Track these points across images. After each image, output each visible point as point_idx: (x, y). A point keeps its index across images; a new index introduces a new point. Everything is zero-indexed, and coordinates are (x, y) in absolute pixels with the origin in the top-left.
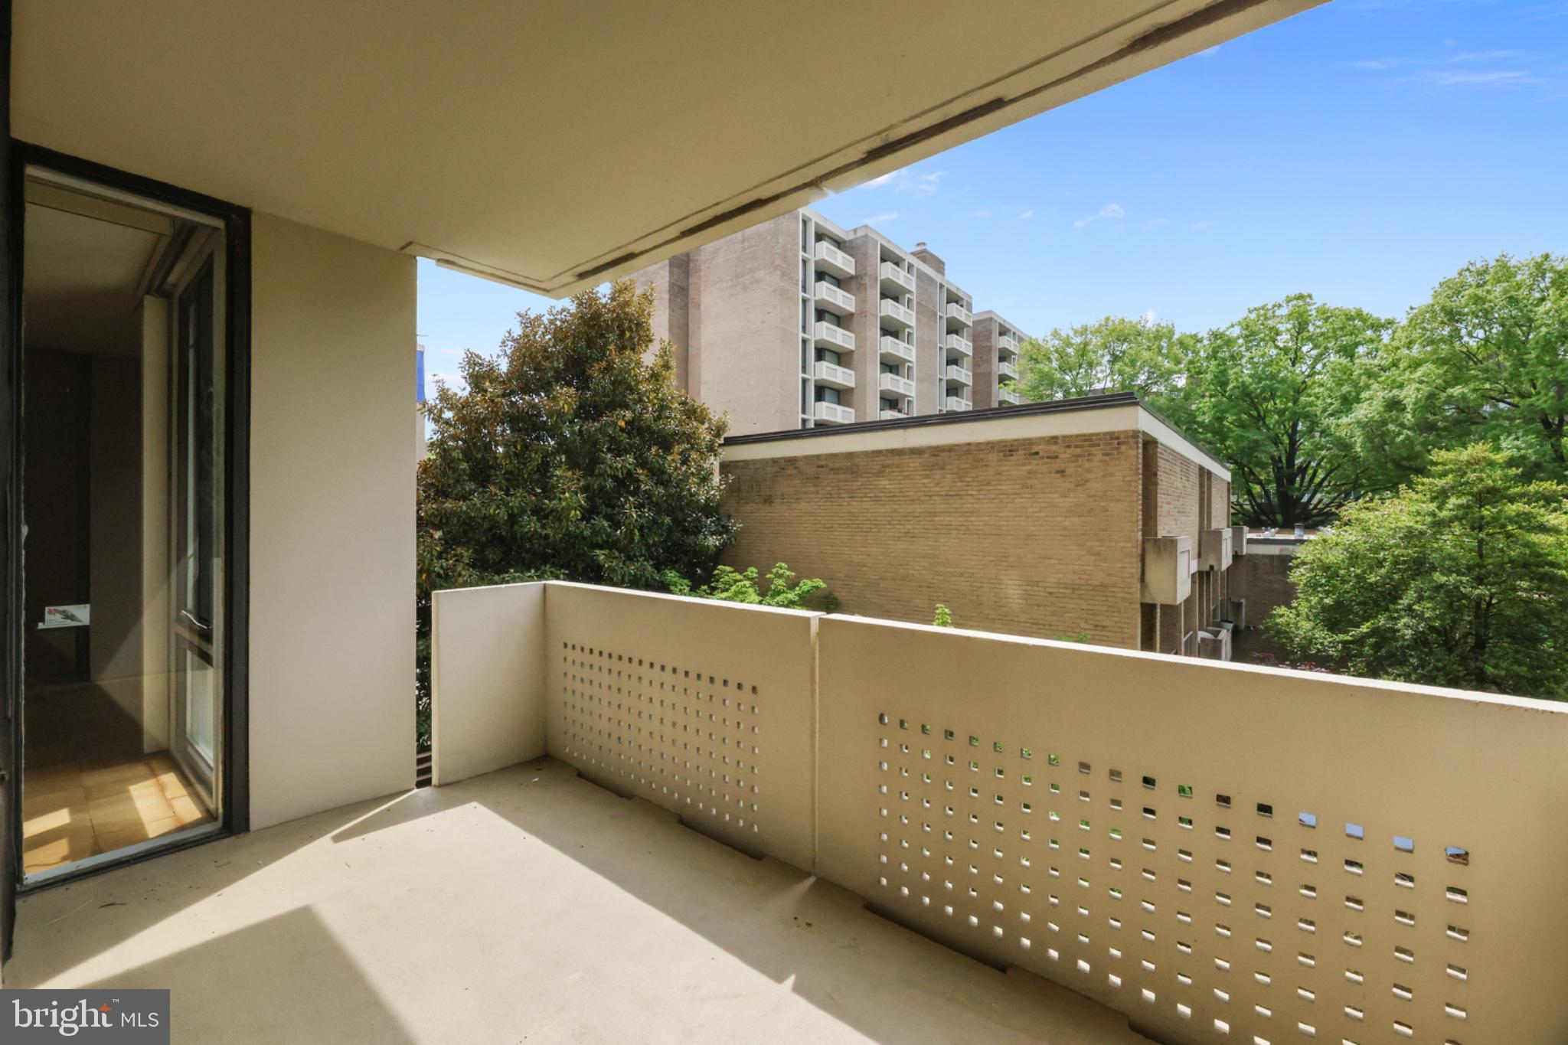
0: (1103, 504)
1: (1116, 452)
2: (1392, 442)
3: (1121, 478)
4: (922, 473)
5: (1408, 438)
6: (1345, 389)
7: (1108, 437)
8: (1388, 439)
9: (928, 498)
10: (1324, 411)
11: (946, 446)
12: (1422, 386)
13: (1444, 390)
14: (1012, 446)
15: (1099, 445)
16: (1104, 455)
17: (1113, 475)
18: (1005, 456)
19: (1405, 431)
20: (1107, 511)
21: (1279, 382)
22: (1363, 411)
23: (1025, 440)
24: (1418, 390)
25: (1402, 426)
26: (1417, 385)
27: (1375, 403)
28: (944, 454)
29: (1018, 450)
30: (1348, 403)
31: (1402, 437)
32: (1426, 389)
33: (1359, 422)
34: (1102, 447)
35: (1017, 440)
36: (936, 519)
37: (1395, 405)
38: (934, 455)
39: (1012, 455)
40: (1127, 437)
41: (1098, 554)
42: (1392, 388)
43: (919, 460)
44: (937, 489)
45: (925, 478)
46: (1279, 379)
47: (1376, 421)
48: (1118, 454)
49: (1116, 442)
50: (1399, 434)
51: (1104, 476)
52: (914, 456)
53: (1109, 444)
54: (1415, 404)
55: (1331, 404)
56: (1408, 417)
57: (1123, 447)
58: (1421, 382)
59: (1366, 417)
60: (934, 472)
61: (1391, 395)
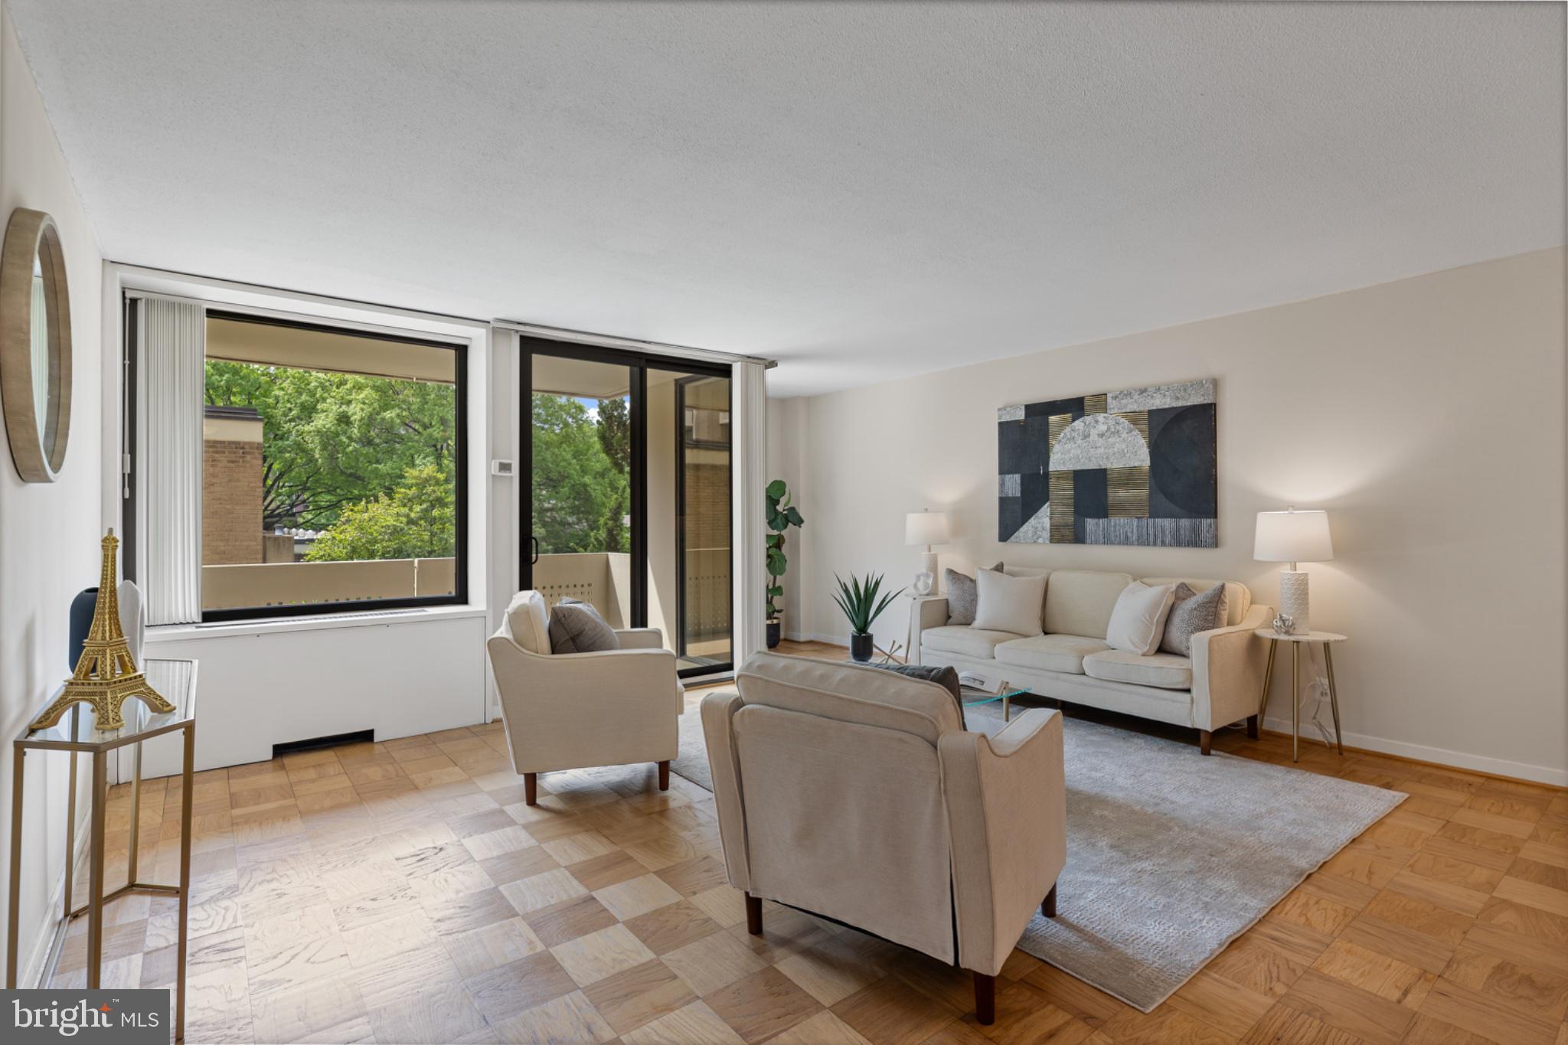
0: (228, 507)
1: (241, 461)
2: (344, 453)
3: (247, 484)
5: (356, 450)
6: (304, 397)
7: (234, 446)
8: (340, 449)
10: (285, 415)
12: (364, 407)
13: (378, 413)
15: (224, 453)
16: (229, 462)
17: (238, 480)
19: (353, 443)
20: (233, 513)
21: (242, 378)
22: (323, 421)
24: (362, 410)
25: (350, 438)
26: (362, 405)
27: (331, 415)
30: (308, 411)
31: (351, 448)
32: (368, 409)
33: (319, 432)
34: (227, 454)
37: (344, 419)
40: (252, 448)
41: (224, 553)
42: (342, 404)
46: (242, 374)
47: (332, 432)
48: (243, 462)
49: (241, 451)
50: (349, 446)
51: (230, 481)
53: (235, 453)
54: (360, 421)
55: (290, 410)
56: (355, 432)
57: (248, 457)
58: (364, 403)
59: (324, 427)
61: (341, 410)
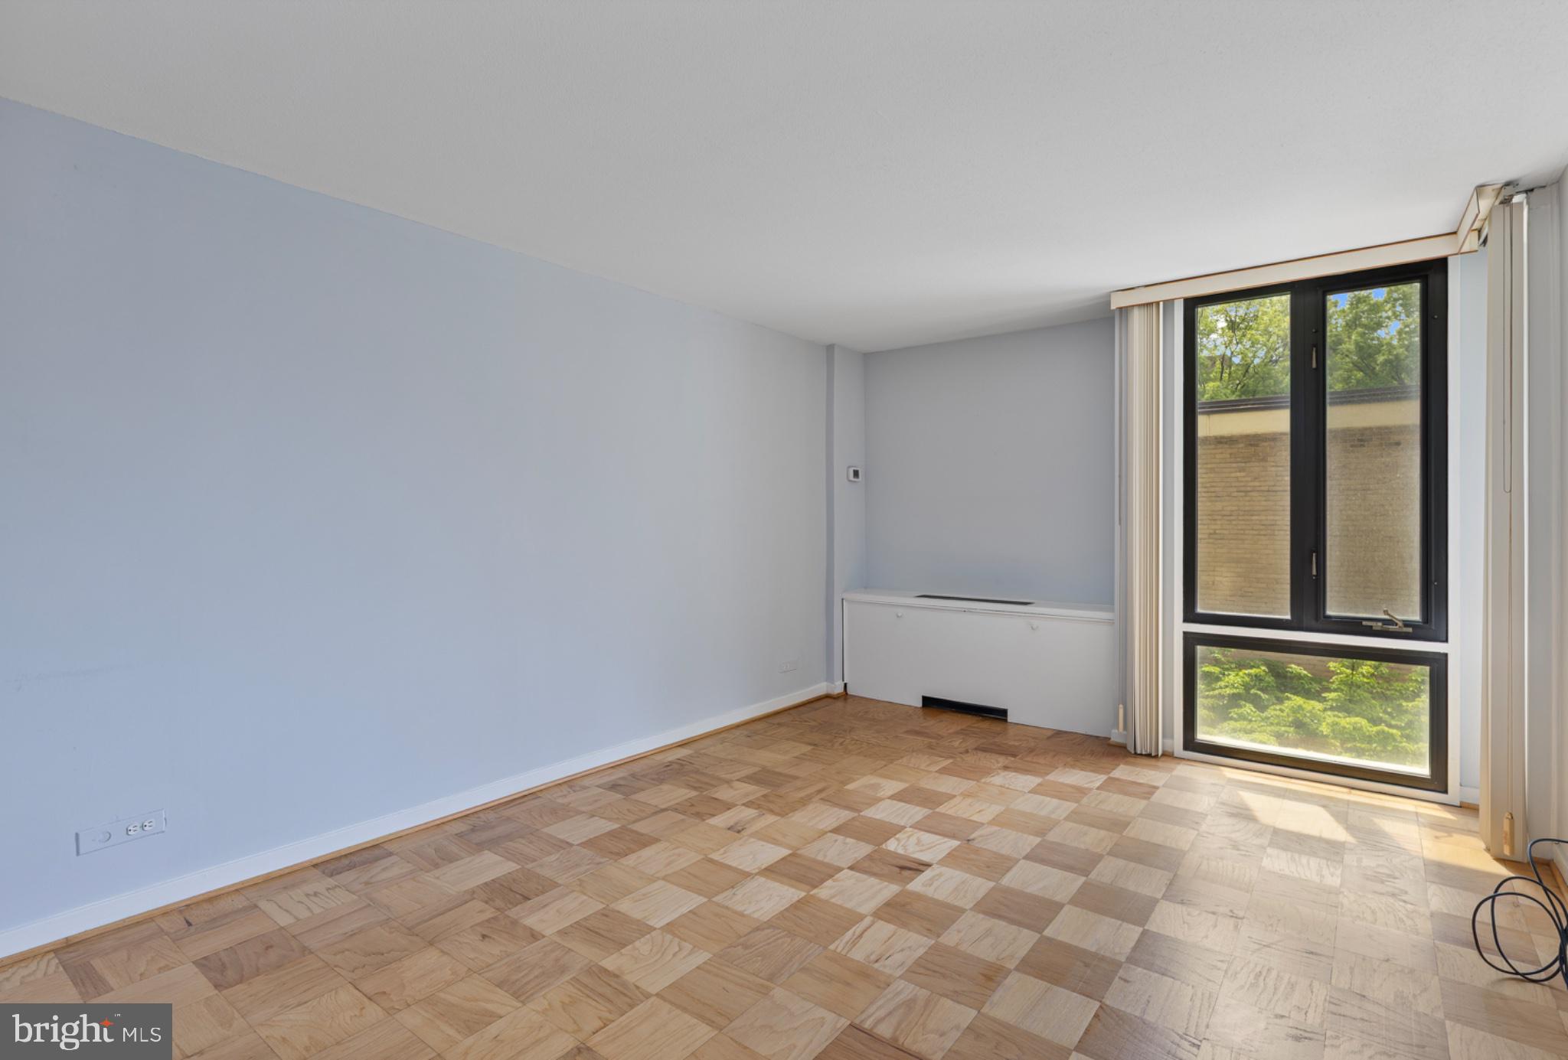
4: (1234, 465)
9: (1243, 494)
11: (1269, 434)
14: (1362, 435)
18: (1352, 446)
23: (1380, 428)
28: (1265, 444)
29: (1371, 440)
35: (1370, 429)
36: (1254, 518)
38: (1251, 445)
39: (1363, 446)
43: (1229, 451)
44: (1257, 484)
45: (1240, 471)
52: (1221, 446)
60: (1252, 464)
